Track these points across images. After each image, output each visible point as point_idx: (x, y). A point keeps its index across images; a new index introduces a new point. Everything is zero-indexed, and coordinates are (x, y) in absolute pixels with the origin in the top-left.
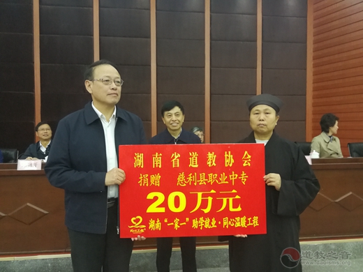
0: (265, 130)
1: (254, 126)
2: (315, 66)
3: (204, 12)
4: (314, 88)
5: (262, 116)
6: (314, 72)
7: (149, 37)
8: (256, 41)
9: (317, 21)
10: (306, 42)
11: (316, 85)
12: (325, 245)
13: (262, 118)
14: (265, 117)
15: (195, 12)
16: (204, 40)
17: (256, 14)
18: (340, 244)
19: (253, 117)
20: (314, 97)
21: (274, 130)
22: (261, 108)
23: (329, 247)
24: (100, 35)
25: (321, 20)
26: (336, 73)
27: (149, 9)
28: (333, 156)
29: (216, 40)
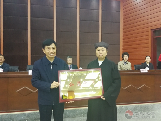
0: (102, 57)
1: (98, 56)
2: (123, 32)
3: (77, 8)
4: (123, 42)
5: (101, 51)
6: (123, 35)
7: (53, 18)
8: (99, 21)
9: (124, 13)
10: (120, 22)
13: (101, 52)
14: (102, 52)
15: (73, 8)
16: (77, 20)
17: (99, 10)
19: (97, 52)
20: (123, 46)
21: (106, 57)
22: (100, 48)
23: (121, 108)
24: (31, 17)
25: (126, 13)
26: (131, 36)
27: (53, 6)
29: (82, 21)
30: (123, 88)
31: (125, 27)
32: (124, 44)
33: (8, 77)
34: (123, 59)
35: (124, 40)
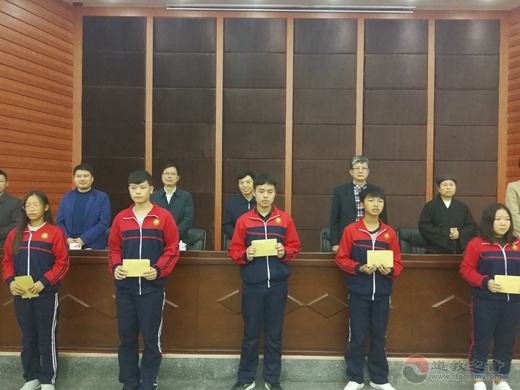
3: (356, 54)
4: (509, 151)
6: (509, 129)
7: (285, 87)
8: (426, 89)
10: (498, 89)
15: (344, 54)
16: (355, 89)
17: (427, 54)
20: (510, 164)
24: (224, 87)
27: (285, 52)
29: (371, 89)
32: (512, 158)
33: (199, 265)
35: (511, 147)
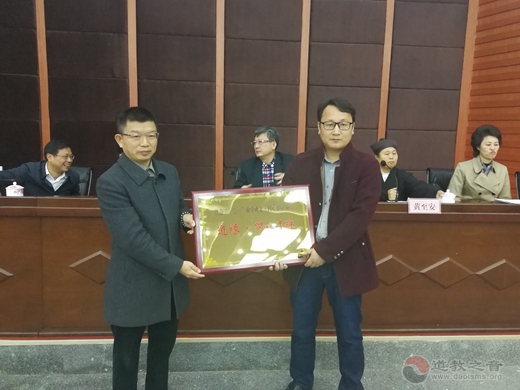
2: (478, 42)
4: (474, 78)
6: (475, 53)
10: (467, 3)
11: (477, 73)
12: (452, 343)
18: (478, 342)
20: (473, 94)
23: (458, 346)
28: (484, 197)
30: (472, 273)
31: (488, 20)
32: (477, 86)
33: (41, 217)
34: (477, 153)
